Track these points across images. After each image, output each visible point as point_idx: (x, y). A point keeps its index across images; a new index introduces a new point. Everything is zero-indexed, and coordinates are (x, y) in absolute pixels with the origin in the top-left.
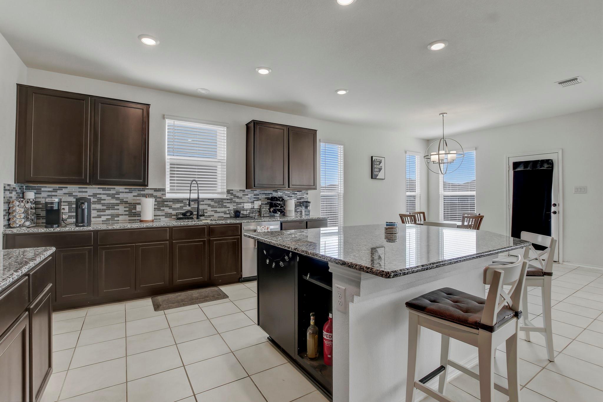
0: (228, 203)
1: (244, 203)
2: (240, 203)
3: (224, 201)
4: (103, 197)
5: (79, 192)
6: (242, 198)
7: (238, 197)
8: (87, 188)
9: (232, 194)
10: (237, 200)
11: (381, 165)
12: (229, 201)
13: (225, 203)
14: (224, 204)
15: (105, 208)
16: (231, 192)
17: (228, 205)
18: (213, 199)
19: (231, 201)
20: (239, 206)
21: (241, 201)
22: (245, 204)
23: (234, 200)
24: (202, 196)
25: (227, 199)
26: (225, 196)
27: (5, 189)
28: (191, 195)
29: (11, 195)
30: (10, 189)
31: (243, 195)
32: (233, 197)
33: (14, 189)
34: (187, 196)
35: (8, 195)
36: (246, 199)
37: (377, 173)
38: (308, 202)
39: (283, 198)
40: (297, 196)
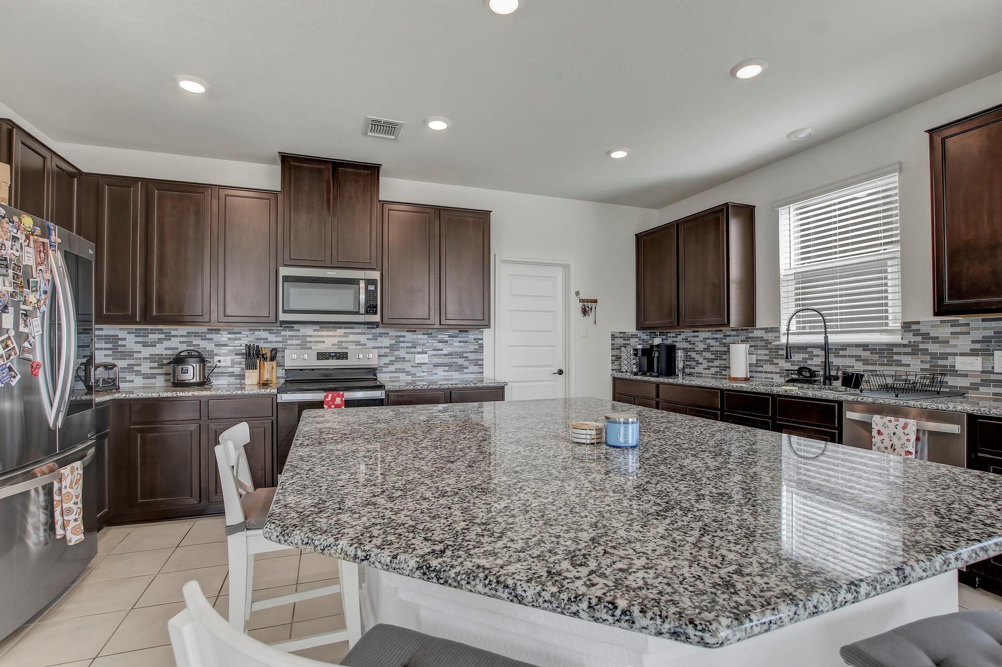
0: (905, 354)
1: (956, 354)
2: (944, 356)
3: (895, 350)
4: (712, 342)
5: (693, 337)
6: (948, 342)
7: (935, 340)
8: (698, 331)
9: (917, 333)
10: (934, 348)
12: (909, 350)
13: (898, 354)
14: (895, 357)
15: (713, 357)
16: (914, 327)
17: (905, 359)
18: (868, 345)
19: (915, 350)
20: (940, 362)
21: (949, 350)
22: (958, 359)
23: (921, 346)
24: (833, 339)
25: (904, 346)
26: (896, 339)
27: (613, 337)
28: (826, 338)
29: (626, 342)
30: (625, 336)
31: (952, 333)
32: (919, 339)
33: (635, 336)
34: (819, 339)
35: (620, 341)
36: (964, 343)
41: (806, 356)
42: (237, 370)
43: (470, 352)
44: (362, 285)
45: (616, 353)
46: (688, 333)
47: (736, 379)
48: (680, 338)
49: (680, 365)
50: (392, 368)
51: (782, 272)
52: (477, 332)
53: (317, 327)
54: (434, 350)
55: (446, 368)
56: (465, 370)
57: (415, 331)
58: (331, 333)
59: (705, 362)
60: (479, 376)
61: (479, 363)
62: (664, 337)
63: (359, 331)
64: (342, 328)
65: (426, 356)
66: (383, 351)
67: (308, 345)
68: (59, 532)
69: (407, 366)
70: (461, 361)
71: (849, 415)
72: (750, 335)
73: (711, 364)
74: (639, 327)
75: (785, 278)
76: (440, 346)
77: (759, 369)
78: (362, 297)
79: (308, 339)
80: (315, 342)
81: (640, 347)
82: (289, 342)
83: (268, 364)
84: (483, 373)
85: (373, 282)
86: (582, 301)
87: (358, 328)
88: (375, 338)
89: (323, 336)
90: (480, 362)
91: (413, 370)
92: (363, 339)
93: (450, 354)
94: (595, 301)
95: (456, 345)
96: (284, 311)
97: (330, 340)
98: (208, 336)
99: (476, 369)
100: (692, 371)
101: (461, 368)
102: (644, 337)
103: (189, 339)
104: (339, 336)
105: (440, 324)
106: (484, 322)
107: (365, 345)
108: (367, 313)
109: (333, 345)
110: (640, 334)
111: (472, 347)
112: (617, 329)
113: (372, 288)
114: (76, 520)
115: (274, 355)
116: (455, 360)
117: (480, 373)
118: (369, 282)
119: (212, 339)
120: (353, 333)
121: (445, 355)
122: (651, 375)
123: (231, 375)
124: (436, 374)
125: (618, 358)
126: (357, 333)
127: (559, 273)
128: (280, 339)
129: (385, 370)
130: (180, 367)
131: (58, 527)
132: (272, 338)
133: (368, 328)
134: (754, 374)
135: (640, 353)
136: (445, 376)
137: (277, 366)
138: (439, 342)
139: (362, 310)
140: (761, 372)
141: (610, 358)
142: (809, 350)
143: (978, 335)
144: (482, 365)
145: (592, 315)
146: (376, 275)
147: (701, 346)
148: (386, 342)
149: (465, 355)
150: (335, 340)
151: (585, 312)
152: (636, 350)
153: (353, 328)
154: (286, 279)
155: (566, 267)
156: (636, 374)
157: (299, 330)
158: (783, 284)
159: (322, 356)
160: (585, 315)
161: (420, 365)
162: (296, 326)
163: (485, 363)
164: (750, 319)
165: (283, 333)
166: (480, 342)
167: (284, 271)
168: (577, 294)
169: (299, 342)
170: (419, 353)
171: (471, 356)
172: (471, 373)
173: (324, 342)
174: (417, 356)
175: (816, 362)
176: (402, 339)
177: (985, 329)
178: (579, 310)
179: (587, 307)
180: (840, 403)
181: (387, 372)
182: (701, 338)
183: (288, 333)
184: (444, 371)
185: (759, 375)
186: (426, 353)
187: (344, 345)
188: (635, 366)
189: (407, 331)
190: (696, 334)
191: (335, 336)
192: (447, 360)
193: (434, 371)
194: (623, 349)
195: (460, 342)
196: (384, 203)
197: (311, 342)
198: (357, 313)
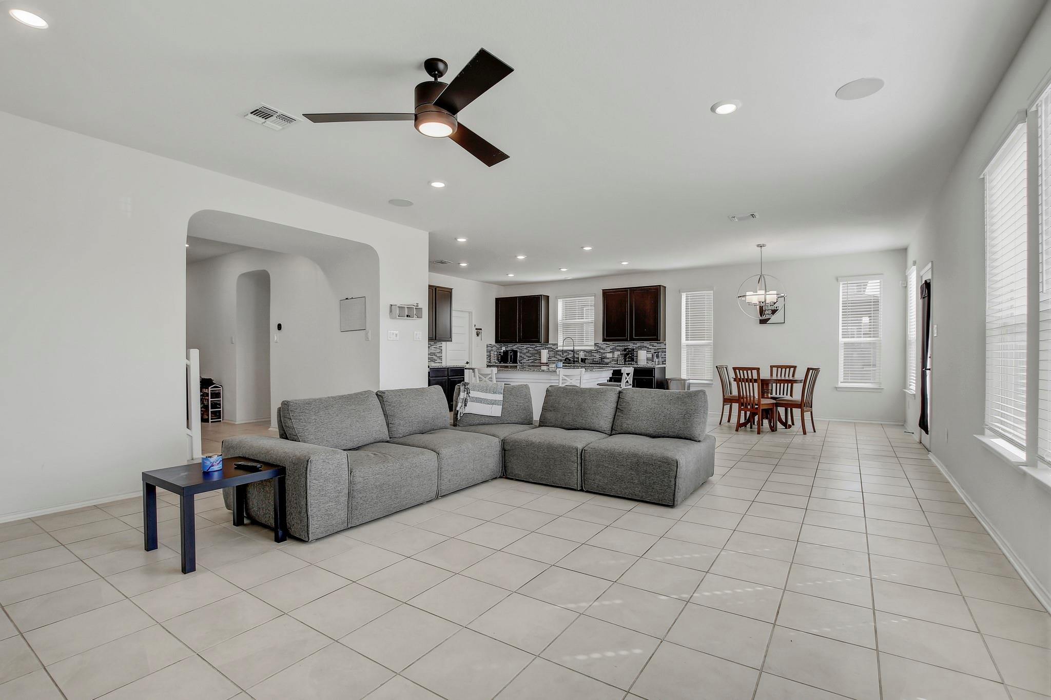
1: (607, 352)
2: (604, 353)
3: (593, 351)
4: (530, 349)
6: (605, 349)
7: (602, 348)
8: (516, 345)
10: (602, 351)
11: (776, 305)
12: (596, 352)
14: (593, 354)
15: (531, 355)
16: (597, 345)
17: (595, 354)
19: (597, 351)
20: (603, 355)
21: (605, 351)
22: (607, 354)
23: (599, 350)
24: (576, 348)
25: (595, 350)
26: (593, 348)
27: (487, 346)
28: (573, 347)
29: (492, 349)
30: (491, 346)
32: (598, 348)
33: (496, 346)
34: (571, 348)
35: (490, 348)
36: (608, 350)
37: (768, 317)
38: (665, 352)
39: (634, 349)
40: (655, 347)
43: (438, 353)
45: (488, 354)
46: (521, 345)
49: (519, 359)
51: (559, 322)
52: (442, 343)
56: (436, 361)
59: (526, 358)
61: (440, 358)
70: (434, 357)
72: (548, 346)
74: (497, 341)
81: (499, 350)
84: (442, 363)
86: (476, 329)
93: (431, 354)
94: (481, 329)
99: (440, 361)
100: (521, 361)
102: (500, 346)
106: (450, 336)
110: (498, 345)
111: (438, 351)
112: (490, 343)
116: (432, 357)
122: (504, 363)
125: (489, 356)
127: (467, 315)
135: (502, 354)
141: (486, 357)
142: (568, 352)
143: (611, 347)
144: (442, 359)
145: (480, 336)
147: (525, 351)
149: (436, 354)
151: (478, 335)
155: (470, 313)
156: (498, 363)
158: (559, 328)
164: (547, 341)
166: (442, 348)
168: (475, 326)
171: (438, 355)
172: (438, 363)
175: (570, 356)
177: (613, 345)
178: (475, 334)
179: (478, 332)
182: (527, 347)
185: (550, 362)
188: (497, 360)
190: (526, 345)
194: (491, 352)
195: (434, 348)
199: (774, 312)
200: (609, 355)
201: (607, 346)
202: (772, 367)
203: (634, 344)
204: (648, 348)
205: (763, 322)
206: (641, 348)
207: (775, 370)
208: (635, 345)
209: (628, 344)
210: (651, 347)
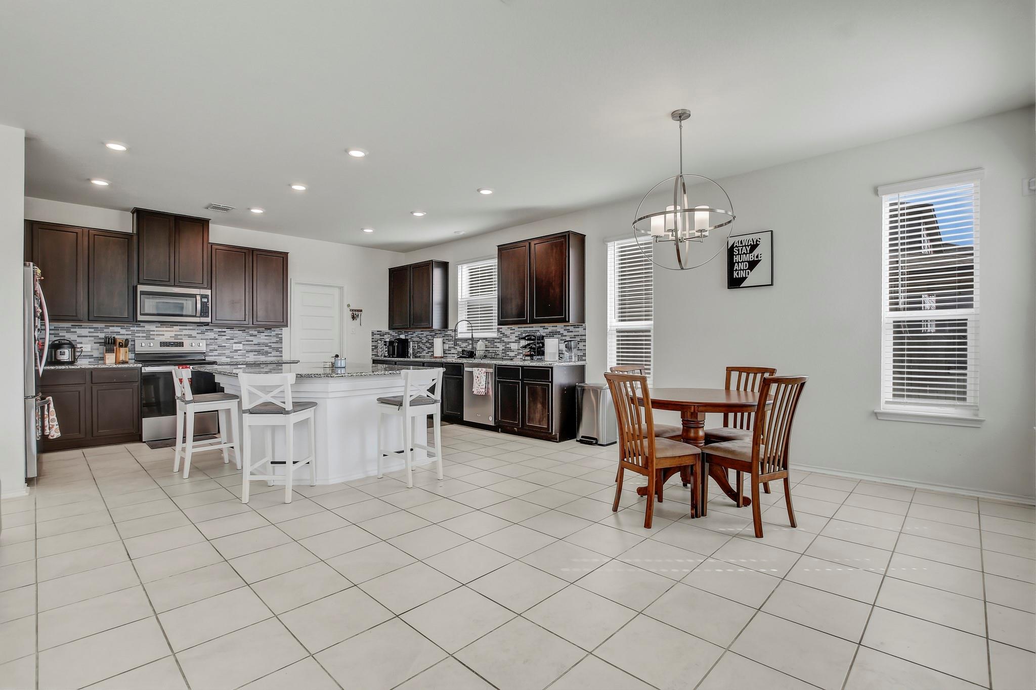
0: (498, 342)
1: (511, 342)
5: (421, 334)
6: (509, 337)
7: (506, 336)
10: (506, 340)
11: (755, 252)
12: (499, 341)
13: (496, 342)
14: (495, 344)
16: (500, 330)
17: (498, 345)
18: (487, 339)
19: (502, 341)
24: (475, 335)
25: (498, 338)
27: (373, 334)
28: (472, 335)
29: (382, 337)
30: (381, 334)
31: (511, 333)
32: (502, 335)
33: (388, 333)
34: (470, 335)
35: (378, 337)
36: (513, 338)
37: (742, 274)
38: (585, 341)
39: (543, 337)
40: (570, 334)
41: (467, 344)
42: (96, 354)
43: (273, 343)
44: (198, 298)
45: (375, 344)
46: (418, 332)
47: (436, 357)
48: (414, 335)
49: (411, 351)
50: (216, 353)
51: (459, 300)
52: (277, 329)
53: (159, 325)
54: (247, 341)
55: (256, 353)
56: (269, 355)
57: (233, 328)
58: (169, 329)
59: (426, 349)
60: (279, 358)
62: (406, 334)
63: (191, 328)
64: (177, 325)
65: (241, 345)
66: (209, 342)
67: (151, 337)
68: (47, 432)
69: (227, 352)
70: (266, 349)
71: (466, 369)
72: (446, 333)
73: (429, 350)
74: (391, 327)
75: (461, 303)
76: (251, 338)
77: (450, 352)
78: (199, 306)
79: (151, 333)
80: (157, 335)
81: (388, 340)
82: (137, 335)
83: (122, 350)
84: (282, 356)
85: (206, 296)
86: (351, 310)
87: (189, 326)
88: (203, 333)
89: (163, 331)
90: (280, 350)
91: (231, 354)
92: (194, 333)
93: (259, 344)
94: (361, 311)
95: (262, 338)
96: (141, 314)
97: (168, 334)
98: (72, 330)
99: (278, 354)
100: (420, 355)
101: (267, 353)
102: (394, 334)
103: (56, 332)
104: (176, 331)
105: (253, 324)
106: (283, 322)
107: (195, 337)
108: (201, 316)
109: (171, 337)
110: (391, 332)
111: (274, 340)
112: (376, 329)
113: (205, 300)
114: (57, 425)
115: (125, 344)
116: (262, 348)
117: (280, 356)
118: (203, 296)
119: (76, 332)
120: (186, 329)
121: (254, 344)
122: (393, 357)
123: (91, 357)
124: (249, 357)
125: (376, 347)
126: (189, 329)
127: (336, 292)
128: (130, 333)
129: (210, 354)
130: (59, 351)
131: (47, 428)
132: (123, 331)
133: (198, 326)
134: (445, 355)
135: (388, 344)
136: (255, 358)
137: (129, 351)
138: (251, 336)
139: (198, 314)
140: (450, 354)
141: (371, 348)
142: (468, 341)
143: (517, 334)
144: (282, 351)
145: (358, 319)
146: (208, 292)
147: (425, 340)
148: (211, 335)
149: (269, 344)
150: (173, 334)
151: (353, 318)
152: (385, 342)
153: (186, 326)
154: (143, 293)
155: (341, 288)
156: (385, 357)
157: (144, 327)
158: (459, 306)
159: (163, 344)
160: (353, 320)
161: (236, 351)
162: (142, 324)
163: (283, 350)
164: (445, 324)
165: (132, 328)
166: (280, 336)
167: (141, 288)
168: (349, 306)
169: (145, 335)
170: (235, 343)
171: (273, 345)
172: (273, 356)
173: (164, 335)
174: (234, 345)
175: (468, 347)
176: (223, 334)
177: (519, 331)
178: (350, 317)
179: (355, 314)
180: (463, 364)
181: (212, 356)
182: (424, 335)
183: (136, 329)
184: (254, 355)
185: (449, 355)
186: (241, 343)
187: (179, 337)
188: (386, 352)
189: (227, 328)
190: (422, 332)
191: (172, 331)
192: (256, 348)
193: (247, 355)
194: (379, 341)
195: (266, 336)
196: (212, 244)
197: (154, 335)
198: (195, 316)
199: (752, 265)
200: (514, 346)
201: (512, 331)
202: (729, 370)
203: (544, 328)
204: (562, 335)
205: (734, 283)
206: (552, 335)
207: (735, 375)
208: (546, 330)
209: (537, 329)
210: (565, 333)
